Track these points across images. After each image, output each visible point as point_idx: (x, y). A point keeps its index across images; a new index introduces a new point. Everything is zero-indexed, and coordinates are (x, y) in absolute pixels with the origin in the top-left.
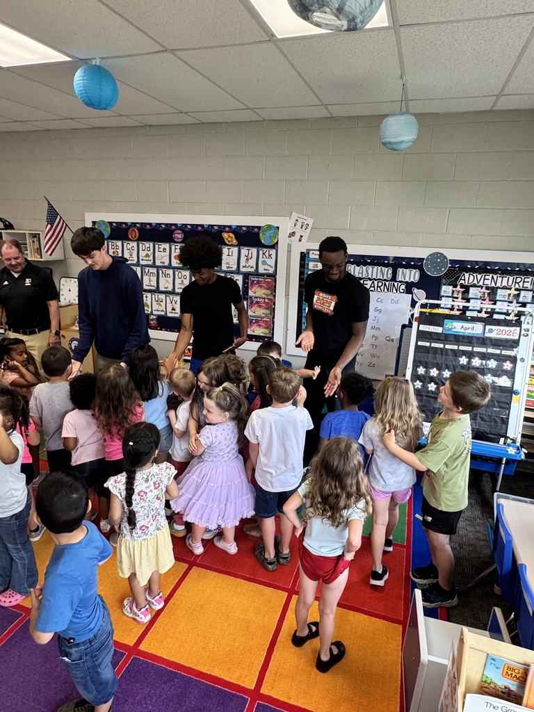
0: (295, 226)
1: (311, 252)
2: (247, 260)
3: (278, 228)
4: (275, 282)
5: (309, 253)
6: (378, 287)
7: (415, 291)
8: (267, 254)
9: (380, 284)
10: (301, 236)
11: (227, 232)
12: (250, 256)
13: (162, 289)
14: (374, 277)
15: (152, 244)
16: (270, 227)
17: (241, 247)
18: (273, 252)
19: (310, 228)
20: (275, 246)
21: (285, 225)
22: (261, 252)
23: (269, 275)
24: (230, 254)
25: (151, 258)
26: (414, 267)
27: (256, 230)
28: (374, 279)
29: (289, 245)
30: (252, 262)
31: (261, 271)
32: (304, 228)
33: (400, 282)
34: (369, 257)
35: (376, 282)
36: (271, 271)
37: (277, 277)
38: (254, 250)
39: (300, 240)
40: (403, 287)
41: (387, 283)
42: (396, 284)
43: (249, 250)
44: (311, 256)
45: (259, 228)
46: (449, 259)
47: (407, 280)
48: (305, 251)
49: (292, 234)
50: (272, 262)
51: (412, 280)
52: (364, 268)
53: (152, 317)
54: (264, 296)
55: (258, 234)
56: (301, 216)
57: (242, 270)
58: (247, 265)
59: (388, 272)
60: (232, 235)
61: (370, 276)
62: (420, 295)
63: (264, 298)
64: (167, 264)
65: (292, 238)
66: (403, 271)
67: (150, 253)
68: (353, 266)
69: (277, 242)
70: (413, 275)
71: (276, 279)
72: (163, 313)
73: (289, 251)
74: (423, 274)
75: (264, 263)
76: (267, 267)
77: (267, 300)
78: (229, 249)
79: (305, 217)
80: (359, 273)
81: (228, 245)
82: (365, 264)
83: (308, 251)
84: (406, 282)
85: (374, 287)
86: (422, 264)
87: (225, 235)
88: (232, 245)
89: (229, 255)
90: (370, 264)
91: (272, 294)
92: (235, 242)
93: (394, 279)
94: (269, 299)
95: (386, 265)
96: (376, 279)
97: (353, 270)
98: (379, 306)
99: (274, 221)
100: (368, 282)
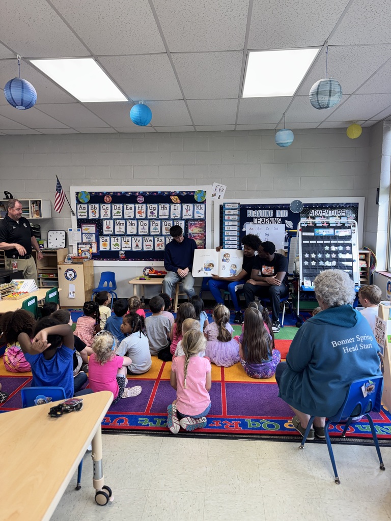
0: (215, 190)
1: (226, 205)
2: (187, 211)
3: (206, 192)
4: (205, 223)
7: (287, 222)
8: (199, 207)
9: (267, 220)
10: (220, 196)
11: (174, 196)
12: (189, 209)
13: (129, 233)
15: (121, 205)
16: (200, 191)
17: (183, 204)
18: (203, 206)
19: (224, 191)
20: (204, 202)
21: (210, 190)
22: (196, 206)
23: (201, 220)
24: (176, 208)
25: (121, 214)
26: (285, 209)
27: (192, 193)
29: (213, 202)
30: (190, 213)
31: (196, 217)
32: (221, 191)
33: (278, 217)
34: (259, 205)
35: (264, 219)
36: (202, 217)
37: (207, 220)
38: (191, 205)
39: (219, 198)
40: (280, 220)
41: (271, 219)
42: (276, 219)
43: (188, 205)
44: (226, 207)
45: (194, 192)
46: (303, 203)
47: (282, 216)
48: (222, 204)
49: (214, 195)
50: (202, 212)
51: (284, 216)
52: (257, 211)
53: (121, 252)
54: (198, 232)
55: (193, 196)
56: (218, 184)
57: (184, 217)
58: (187, 215)
59: (271, 213)
60: (177, 197)
61: (261, 216)
62: (290, 224)
64: (132, 217)
65: (214, 197)
66: (279, 212)
67: (120, 211)
68: (251, 211)
69: (205, 200)
70: (284, 214)
71: (205, 221)
72: (129, 249)
73: (213, 205)
74: (290, 212)
75: (198, 212)
76: (199, 215)
77: (200, 235)
78: (175, 205)
79: (221, 185)
80: (255, 215)
81: (174, 203)
82: (258, 209)
83: (224, 204)
84: (281, 218)
86: (289, 207)
87: (172, 198)
88: (177, 203)
90: (260, 209)
91: (203, 230)
92: (179, 201)
93: (274, 216)
94: (202, 234)
95: (269, 209)
96: (264, 217)
97: (251, 213)
98: (268, 232)
99: (203, 188)
100: (261, 219)
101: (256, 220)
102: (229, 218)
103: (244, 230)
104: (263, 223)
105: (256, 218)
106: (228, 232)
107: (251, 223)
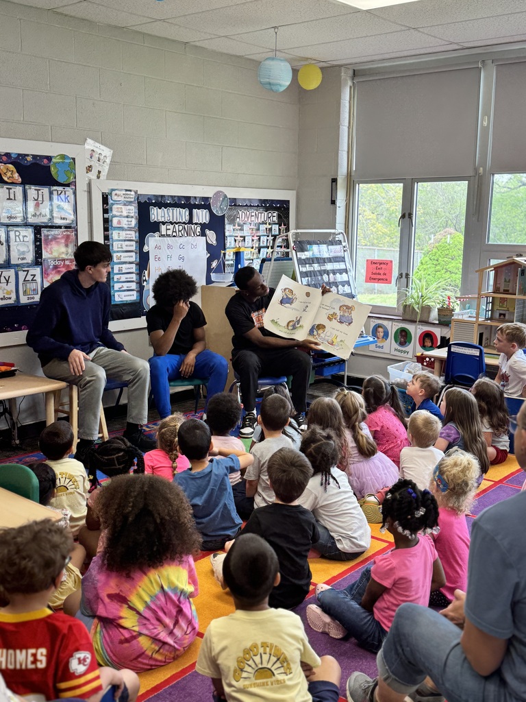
0: (91, 158)
1: (114, 193)
2: (37, 205)
3: (74, 159)
5: (111, 194)
6: (179, 231)
7: (208, 232)
8: (63, 195)
9: (181, 228)
10: (99, 172)
11: (5, 163)
12: (40, 199)
14: (175, 220)
16: (63, 157)
17: (27, 187)
18: (69, 191)
19: (108, 161)
20: (72, 184)
22: (55, 193)
24: (12, 197)
26: (204, 207)
27: (45, 161)
28: (175, 222)
29: (89, 185)
30: (44, 209)
31: (57, 220)
32: (102, 161)
33: (196, 224)
35: (177, 226)
36: (70, 219)
38: (45, 191)
39: (98, 177)
40: (199, 229)
41: (186, 226)
42: (193, 226)
43: (38, 190)
44: (114, 197)
45: (49, 158)
46: (228, 197)
47: (200, 221)
48: (106, 191)
49: (89, 169)
50: (70, 207)
51: (204, 221)
52: (166, 210)
55: (49, 167)
56: (98, 145)
57: (32, 220)
58: (38, 214)
59: (183, 214)
60: (11, 166)
61: (171, 220)
62: (212, 236)
63: (64, 260)
65: (90, 174)
66: (195, 212)
68: (155, 209)
69: (74, 180)
73: (89, 192)
74: (211, 214)
75: (60, 209)
76: (63, 215)
78: (9, 189)
79: (102, 147)
80: (162, 217)
81: (6, 183)
82: (166, 206)
83: (110, 191)
84: (200, 224)
85: (176, 232)
86: (210, 204)
88: (12, 183)
89: (9, 199)
90: (170, 206)
92: (17, 178)
93: (191, 221)
94: (69, 260)
95: (183, 206)
96: (177, 223)
97: (156, 214)
98: (182, 252)
99: (69, 150)
100: (171, 227)
101: (163, 228)
102: (119, 222)
103: (146, 249)
104: (174, 234)
105: (164, 223)
106: (119, 254)
107: (157, 234)
